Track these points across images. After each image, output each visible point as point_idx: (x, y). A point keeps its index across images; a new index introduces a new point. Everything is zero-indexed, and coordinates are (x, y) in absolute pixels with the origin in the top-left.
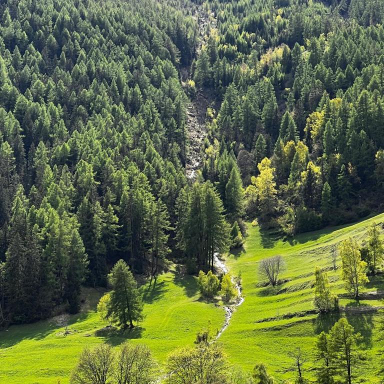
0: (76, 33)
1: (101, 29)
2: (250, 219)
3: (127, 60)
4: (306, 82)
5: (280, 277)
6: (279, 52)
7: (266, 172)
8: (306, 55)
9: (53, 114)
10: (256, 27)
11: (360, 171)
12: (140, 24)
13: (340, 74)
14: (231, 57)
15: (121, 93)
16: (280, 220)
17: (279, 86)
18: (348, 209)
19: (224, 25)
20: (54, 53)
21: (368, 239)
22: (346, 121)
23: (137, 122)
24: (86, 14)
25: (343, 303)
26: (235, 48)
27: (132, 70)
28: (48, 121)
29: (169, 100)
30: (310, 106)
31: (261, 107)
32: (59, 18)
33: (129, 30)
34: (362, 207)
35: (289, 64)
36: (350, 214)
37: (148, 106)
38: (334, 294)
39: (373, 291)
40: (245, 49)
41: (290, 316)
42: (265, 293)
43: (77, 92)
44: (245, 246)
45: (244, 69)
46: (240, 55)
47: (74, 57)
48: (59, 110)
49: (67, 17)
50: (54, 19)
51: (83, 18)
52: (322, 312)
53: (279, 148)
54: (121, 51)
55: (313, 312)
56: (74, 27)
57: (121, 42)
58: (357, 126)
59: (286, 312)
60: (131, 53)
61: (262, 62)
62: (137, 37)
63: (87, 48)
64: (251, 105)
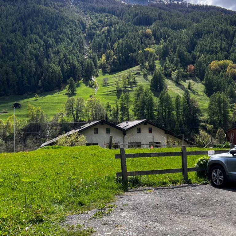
0: (57, 21)
1: (63, 20)
2: (100, 69)
3: (70, 28)
4: (113, 36)
5: (107, 82)
6: (106, 28)
7: (104, 57)
8: (113, 29)
9: (52, 41)
10: (101, 21)
11: (126, 58)
12: (73, 19)
13: (121, 34)
14: (95, 29)
15: (69, 36)
16: (107, 69)
17: (106, 36)
18: (123, 67)
19: (93, 21)
20: (52, 25)
21: (128, 74)
22: (122, 46)
23: (73, 44)
24: (59, 16)
25: (122, 89)
26: (96, 26)
27: (71, 31)
28: (51, 43)
29: (80, 39)
30: (114, 42)
31: (102, 42)
32: (53, 17)
33: (70, 21)
34: (126, 66)
35: (109, 31)
36: (123, 68)
37: (75, 40)
38: (120, 87)
39: (129, 86)
40: (98, 27)
41: (110, 91)
42: (104, 86)
43: (58, 36)
44: (99, 75)
45: (98, 32)
46: (97, 28)
47: (57, 27)
48: (54, 40)
49: (55, 17)
50: (52, 17)
52: (118, 91)
53: (107, 52)
54: (68, 26)
55: (116, 91)
56: (57, 19)
57: (68, 24)
58: (125, 47)
59: (109, 90)
60: (71, 26)
61: (102, 30)
62: (72, 23)
63: (60, 25)
64: (100, 41)
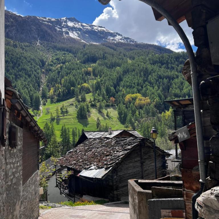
0: (20, 60)
1: (26, 59)
3: (30, 66)
4: (63, 72)
5: (49, 111)
6: (59, 66)
7: (52, 90)
8: (64, 66)
10: (58, 59)
12: (34, 58)
13: (69, 71)
14: (51, 65)
15: (28, 73)
17: (59, 72)
20: (15, 64)
24: (23, 56)
25: (56, 117)
26: (53, 63)
27: (31, 68)
29: (37, 74)
30: (63, 77)
31: (55, 76)
32: (17, 57)
33: (31, 59)
34: (68, 98)
35: (61, 67)
37: (33, 76)
38: (54, 116)
39: (61, 115)
40: (55, 64)
41: (47, 119)
42: (46, 114)
45: (53, 68)
46: (54, 65)
47: (19, 65)
49: (19, 56)
50: (16, 57)
51: (22, 57)
52: (52, 119)
53: (56, 85)
54: (29, 64)
55: (50, 119)
56: (20, 58)
57: (29, 62)
58: (68, 83)
60: (31, 64)
61: (57, 67)
62: (33, 61)
63: (22, 63)
64: (53, 76)
